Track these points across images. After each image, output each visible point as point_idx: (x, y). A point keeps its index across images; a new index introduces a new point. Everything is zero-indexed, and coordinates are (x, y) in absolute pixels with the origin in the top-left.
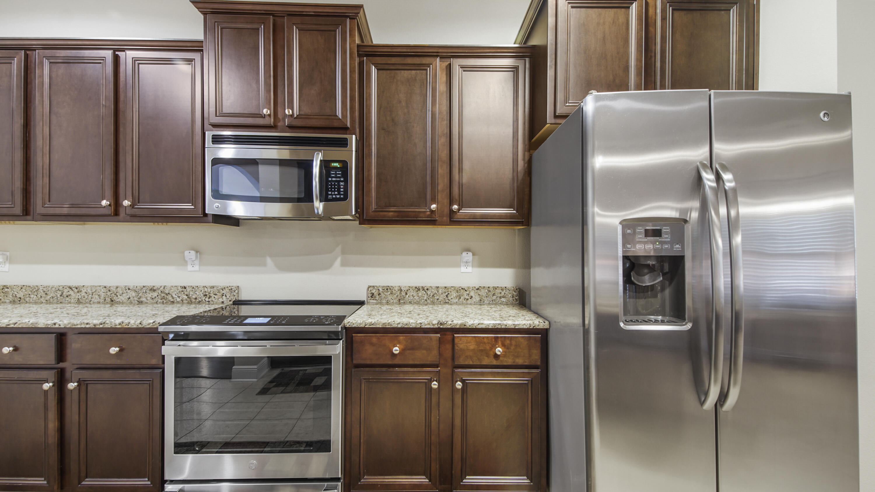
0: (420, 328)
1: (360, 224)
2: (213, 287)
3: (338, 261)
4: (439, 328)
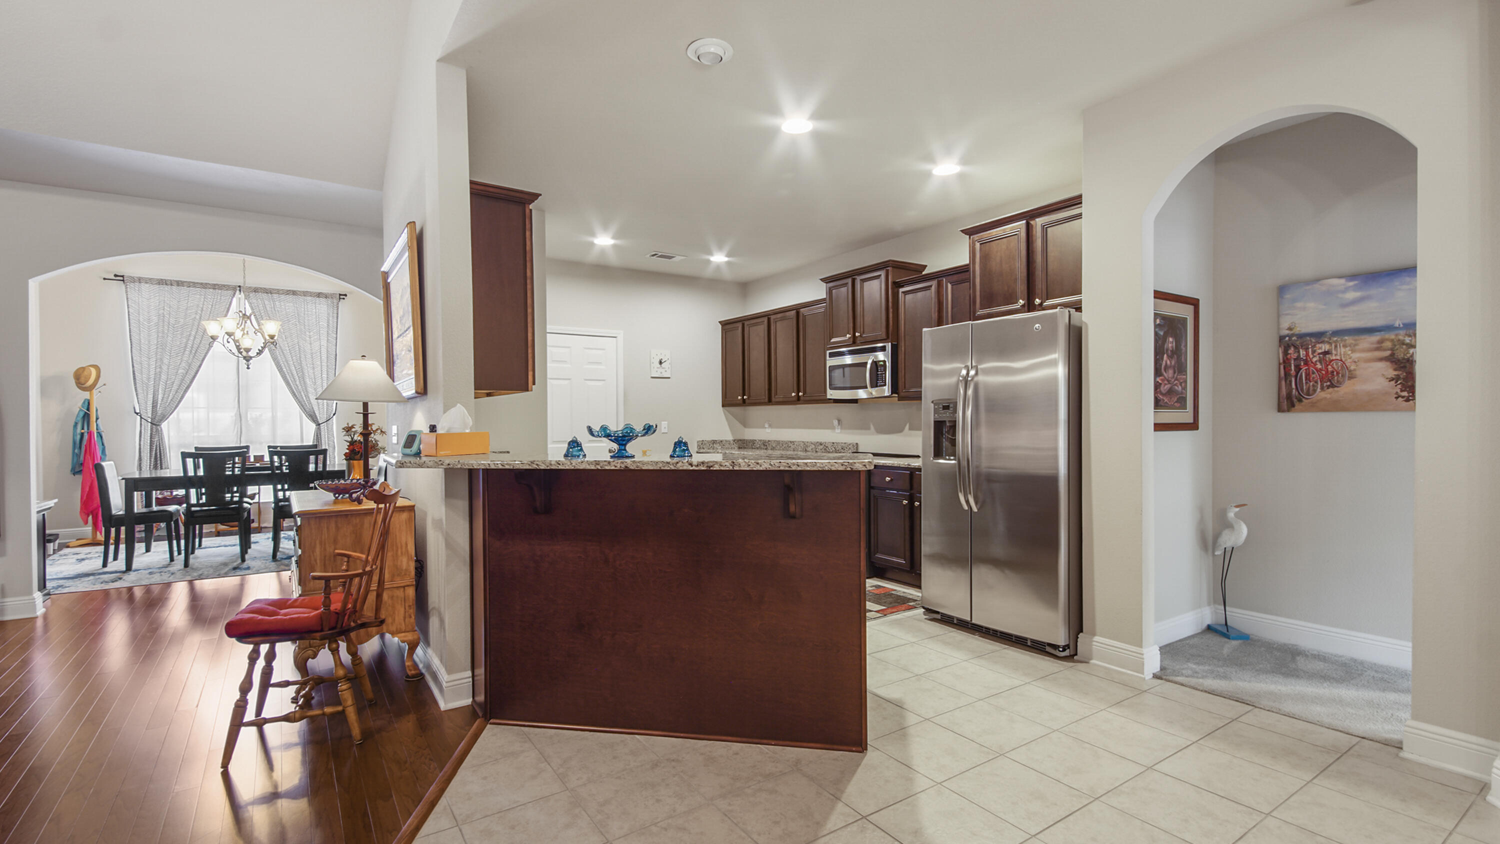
0: (899, 467)
1: (899, 400)
2: (845, 443)
3: (907, 427)
4: (907, 468)
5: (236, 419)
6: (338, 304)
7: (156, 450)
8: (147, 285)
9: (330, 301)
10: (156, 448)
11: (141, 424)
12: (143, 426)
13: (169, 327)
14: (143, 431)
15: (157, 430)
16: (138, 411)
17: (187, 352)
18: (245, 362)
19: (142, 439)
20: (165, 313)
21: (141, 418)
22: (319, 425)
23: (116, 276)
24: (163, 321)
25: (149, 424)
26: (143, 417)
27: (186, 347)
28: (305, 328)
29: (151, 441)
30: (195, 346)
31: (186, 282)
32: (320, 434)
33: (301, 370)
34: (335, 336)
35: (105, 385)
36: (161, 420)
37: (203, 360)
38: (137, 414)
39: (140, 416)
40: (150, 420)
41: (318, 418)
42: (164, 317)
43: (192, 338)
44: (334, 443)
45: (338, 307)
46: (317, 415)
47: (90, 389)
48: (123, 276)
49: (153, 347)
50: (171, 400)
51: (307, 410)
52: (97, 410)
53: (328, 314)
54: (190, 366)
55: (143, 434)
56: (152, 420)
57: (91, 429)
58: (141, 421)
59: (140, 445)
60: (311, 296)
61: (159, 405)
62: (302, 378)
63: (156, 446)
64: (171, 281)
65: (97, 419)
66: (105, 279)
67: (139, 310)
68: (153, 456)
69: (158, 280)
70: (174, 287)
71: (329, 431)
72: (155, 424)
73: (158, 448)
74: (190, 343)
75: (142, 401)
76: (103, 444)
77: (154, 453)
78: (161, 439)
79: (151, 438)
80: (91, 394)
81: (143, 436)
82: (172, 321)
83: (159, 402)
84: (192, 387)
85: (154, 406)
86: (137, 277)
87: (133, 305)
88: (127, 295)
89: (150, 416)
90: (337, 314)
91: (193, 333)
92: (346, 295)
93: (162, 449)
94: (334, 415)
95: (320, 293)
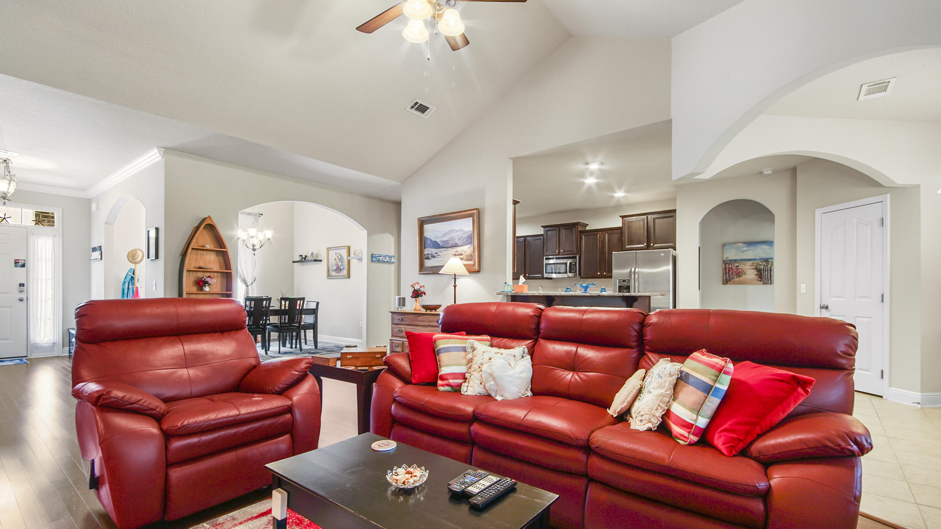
1: (581, 278)
18: (253, 251)
22: (247, 286)
51: (242, 278)
71: (252, 289)
94: (254, 281)
95: (250, 213)
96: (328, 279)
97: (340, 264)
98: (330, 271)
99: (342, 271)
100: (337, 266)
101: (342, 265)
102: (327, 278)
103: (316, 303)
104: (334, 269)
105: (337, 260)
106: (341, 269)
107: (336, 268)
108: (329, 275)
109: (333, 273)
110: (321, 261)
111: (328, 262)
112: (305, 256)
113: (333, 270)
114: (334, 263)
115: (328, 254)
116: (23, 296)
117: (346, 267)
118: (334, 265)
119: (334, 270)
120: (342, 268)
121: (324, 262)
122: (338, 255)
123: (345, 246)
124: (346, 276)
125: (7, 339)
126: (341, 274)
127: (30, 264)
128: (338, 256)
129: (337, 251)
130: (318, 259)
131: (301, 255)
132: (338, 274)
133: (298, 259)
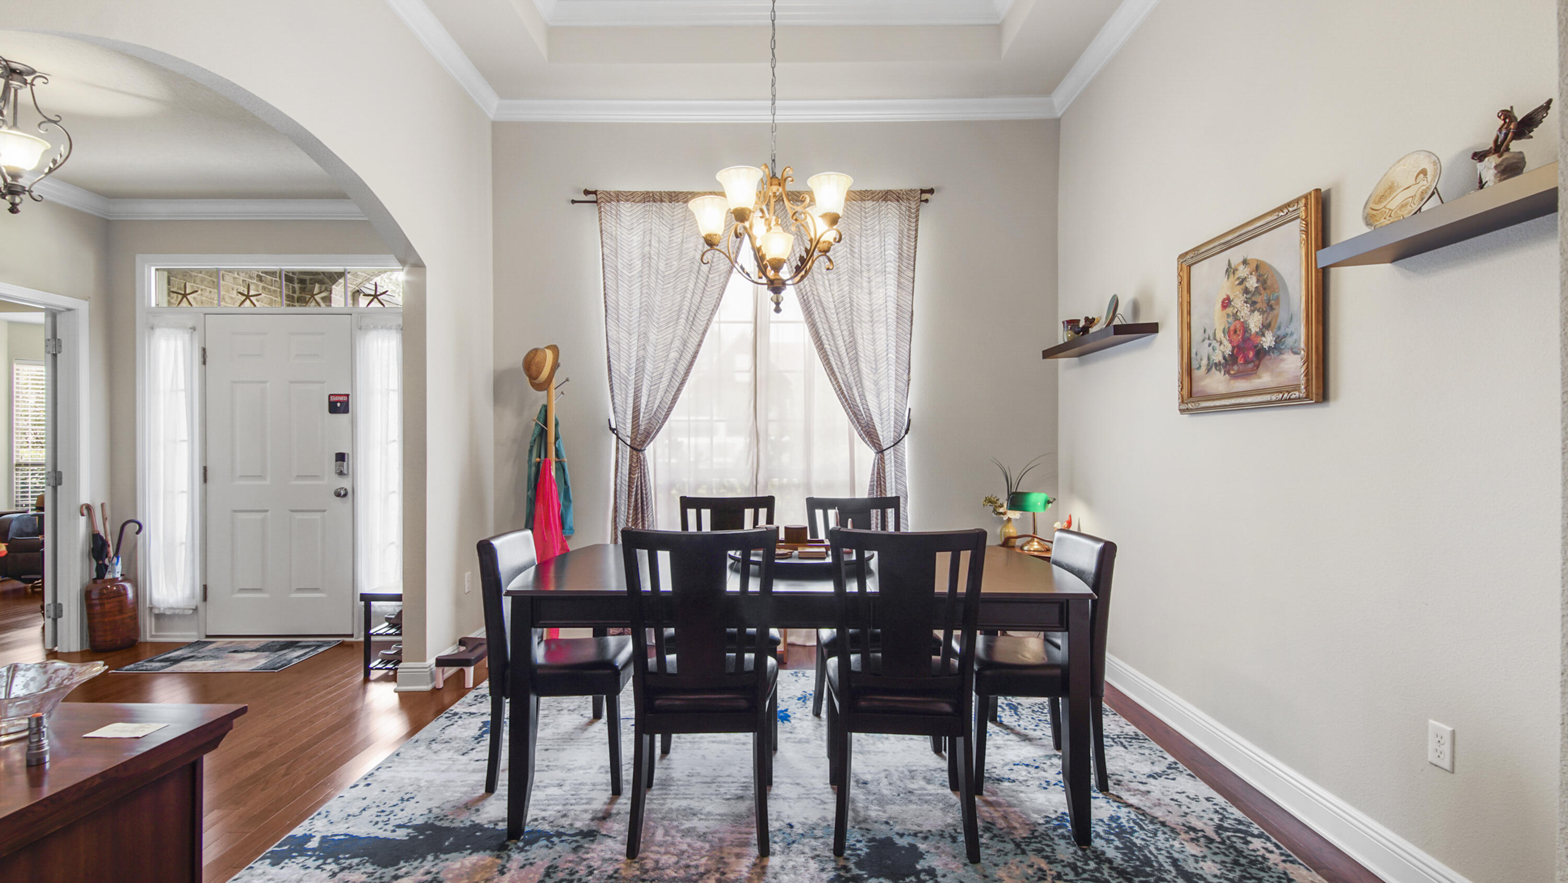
5: (750, 442)
6: (918, 210)
7: (636, 495)
8: (628, 205)
9: (904, 204)
10: (637, 491)
11: (617, 449)
12: (620, 452)
13: (657, 278)
14: (620, 460)
15: (638, 458)
16: (614, 426)
17: (682, 321)
18: (772, 294)
19: (619, 474)
20: (652, 252)
21: (618, 438)
22: (881, 451)
23: (587, 192)
24: (650, 266)
25: (628, 447)
26: (620, 436)
27: (680, 310)
28: (861, 264)
29: (630, 478)
30: (694, 307)
31: (681, 193)
32: (884, 470)
33: (853, 345)
34: (911, 275)
35: (567, 380)
36: (644, 442)
37: (704, 333)
38: (613, 430)
39: (617, 435)
40: (629, 443)
41: (881, 438)
42: (650, 258)
43: (689, 295)
44: (906, 487)
45: (917, 216)
46: (879, 432)
47: (543, 386)
48: (595, 193)
49: (636, 314)
50: (659, 406)
51: (863, 422)
52: (557, 425)
53: (901, 232)
54: (685, 344)
55: (620, 465)
56: (631, 441)
57: (549, 458)
58: (617, 443)
59: (616, 485)
60: (872, 199)
61: (642, 415)
62: (855, 360)
63: (637, 486)
64: (660, 193)
65: (557, 438)
66: (573, 202)
67: (616, 250)
68: (632, 504)
69: (642, 193)
70: (665, 205)
71: (899, 463)
72: (637, 449)
73: (639, 491)
74: (687, 303)
75: (619, 409)
76: (566, 483)
77: (633, 500)
78: (643, 475)
79: (630, 473)
80: (548, 395)
81: (619, 469)
82: (662, 266)
83: (642, 410)
84: (688, 382)
85: (636, 417)
86: (615, 192)
87: (608, 241)
88: (601, 224)
89: (629, 434)
90: (916, 230)
91: (691, 286)
92: (931, 191)
93: (644, 492)
94: (906, 432)
95: (887, 192)
96: (1185, 416)
97: (1255, 322)
98: (1196, 374)
99: (1266, 361)
100: (1238, 338)
101: (1266, 326)
102: (1182, 411)
103: (1099, 546)
104: (1217, 358)
105: (1239, 302)
106: (1261, 353)
107: (1228, 349)
108: (1191, 394)
109: (1217, 382)
110: (1152, 328)
111: (1186, 325)
112: (1087, 319)
113: (1212, 366)
114: (1218, 321)
115: (1185, 285)
116: (345, 483)
117: (1299, 333)
118: (1220, 335)
119: (1217, 365)
120: (1268, 341)
121: (1168, 338)
122: (1243, 272)
123: (1288, 205)
124: (1296, 388)
125: (316, 590)
126: (1265, 379)
127: (359, 404)
128: (1242, 281)
129: (1235, 255)
130: (1142, 320)
131: (1069, 322)
132: (1242, 385)
133: (1062, 336)
